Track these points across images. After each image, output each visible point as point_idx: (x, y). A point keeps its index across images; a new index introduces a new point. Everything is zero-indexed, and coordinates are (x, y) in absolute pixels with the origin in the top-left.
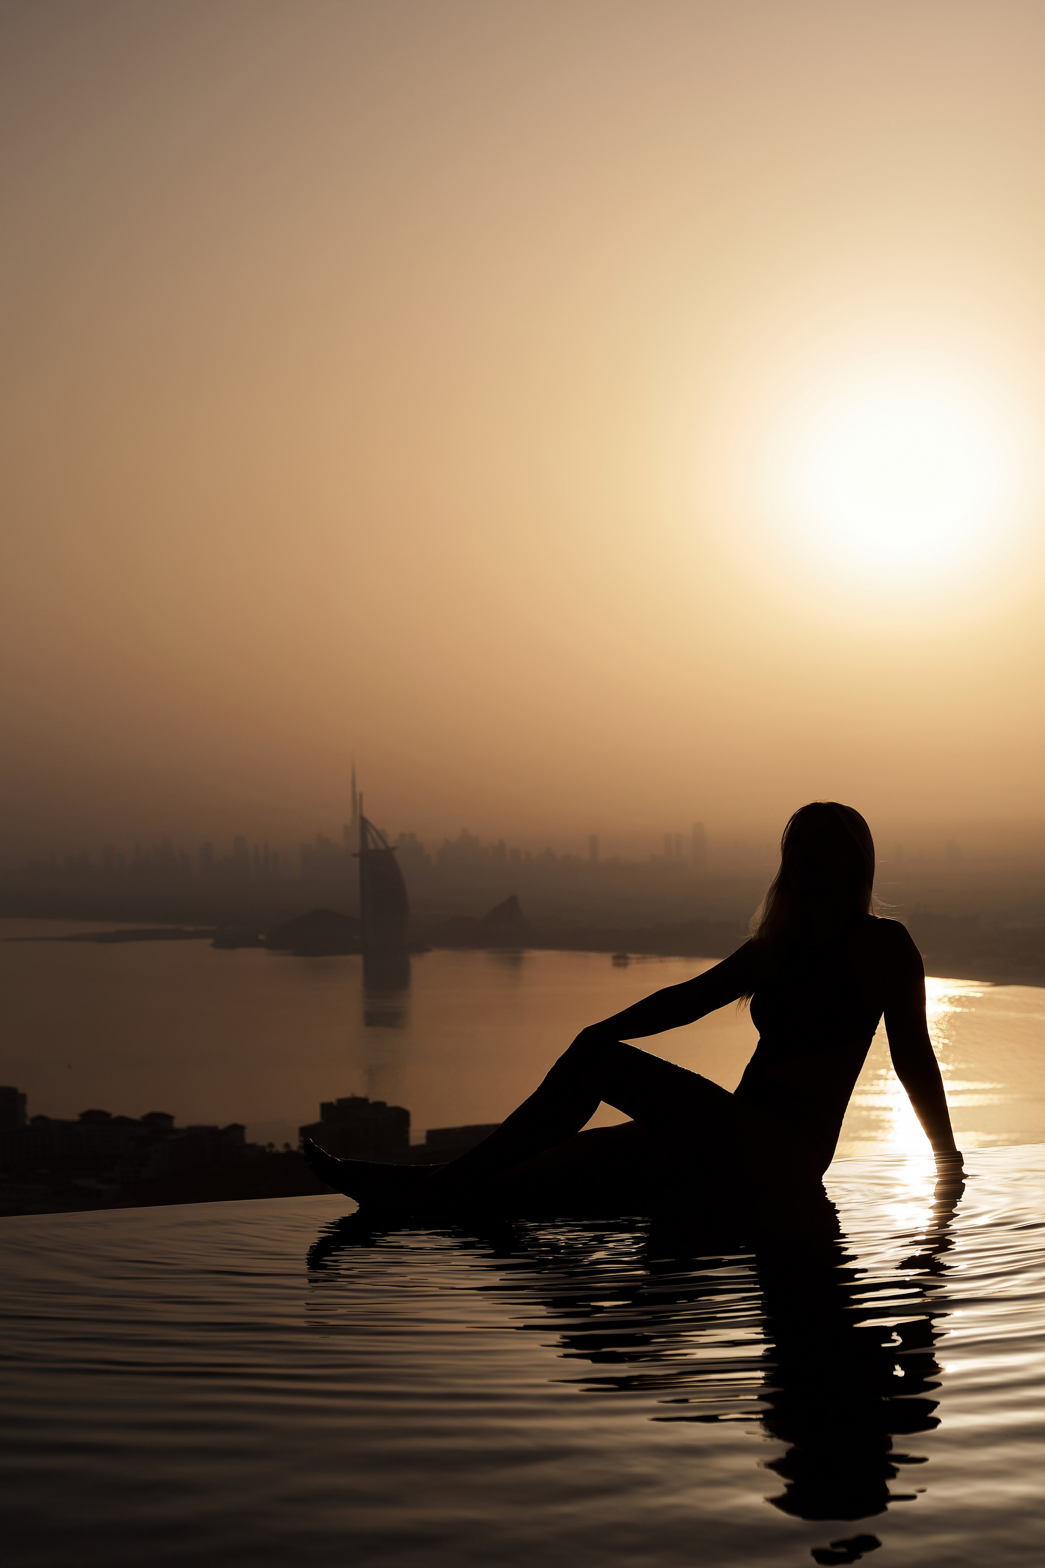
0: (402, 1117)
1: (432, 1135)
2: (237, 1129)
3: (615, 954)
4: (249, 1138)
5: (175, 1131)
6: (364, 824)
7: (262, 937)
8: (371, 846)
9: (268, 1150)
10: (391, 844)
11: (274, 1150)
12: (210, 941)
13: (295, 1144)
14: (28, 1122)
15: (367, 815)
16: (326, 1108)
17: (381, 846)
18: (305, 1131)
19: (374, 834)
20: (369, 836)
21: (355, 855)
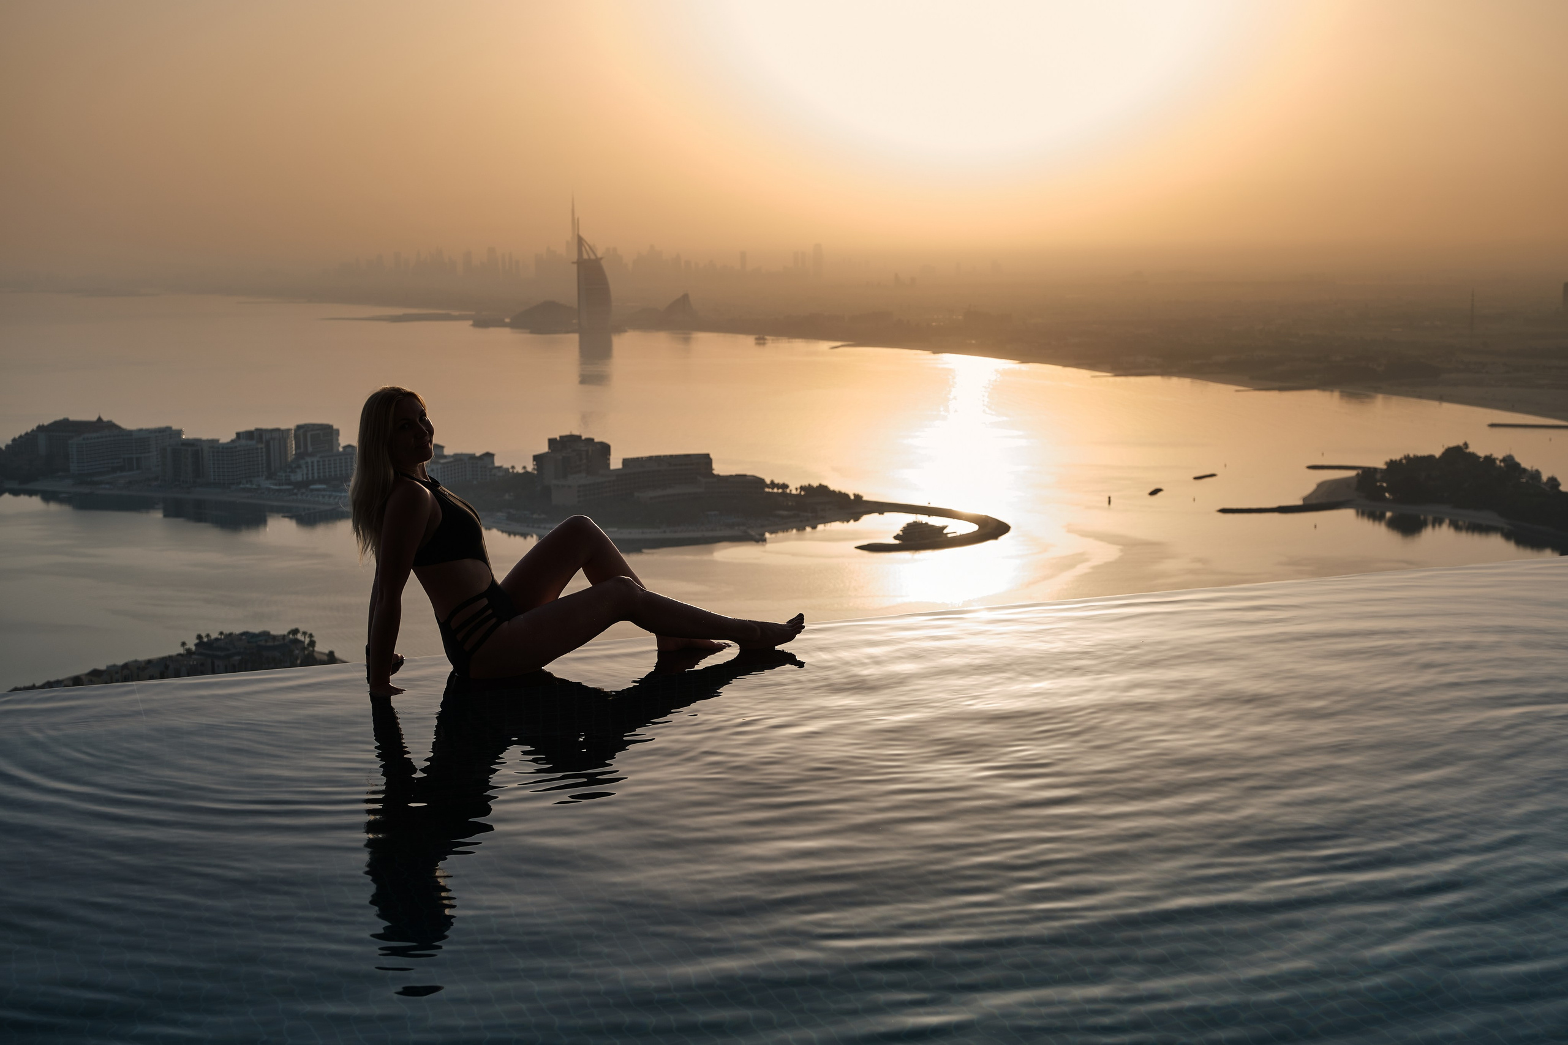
0: (605, 449)
1: (626, 462)
2: (489, 456)
3: (757, 336)
4: (497, 463)
5: (445, 457)
6: (580, 240)
7: (507, 320)
8: (585, 256)
9: (511, 471)
10: (599, 255)
11: (515, 471)
12: (471, 322)
13: (530, 467)
14: (341, 449)
15: (583, 234)
16: (552, 442)
17: (593, 257)
18: (537, 458)
19: (587, 248)
20: (584, 249)
21: (573, 263)
